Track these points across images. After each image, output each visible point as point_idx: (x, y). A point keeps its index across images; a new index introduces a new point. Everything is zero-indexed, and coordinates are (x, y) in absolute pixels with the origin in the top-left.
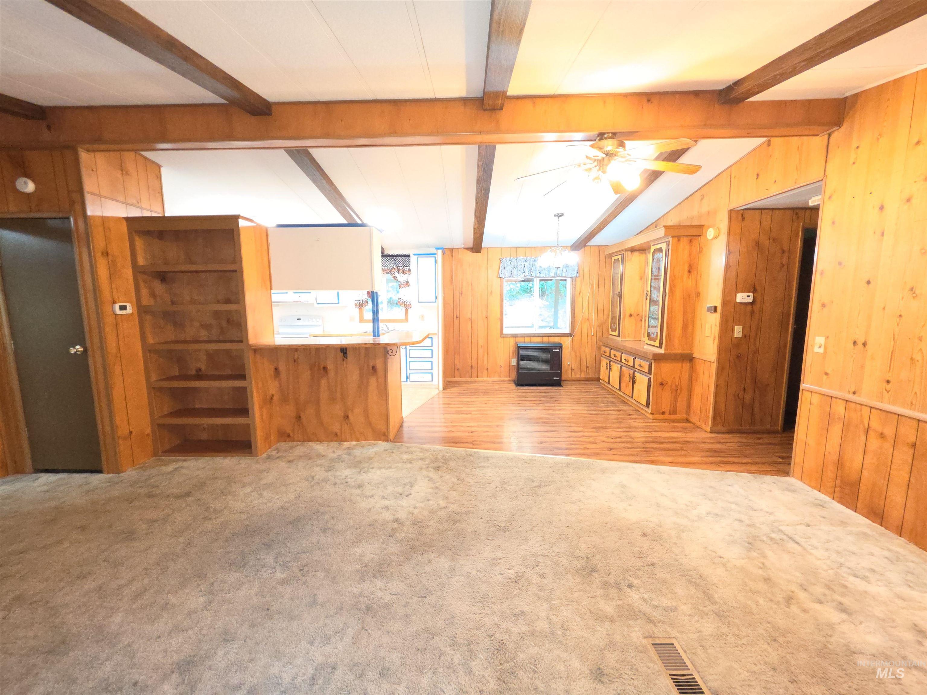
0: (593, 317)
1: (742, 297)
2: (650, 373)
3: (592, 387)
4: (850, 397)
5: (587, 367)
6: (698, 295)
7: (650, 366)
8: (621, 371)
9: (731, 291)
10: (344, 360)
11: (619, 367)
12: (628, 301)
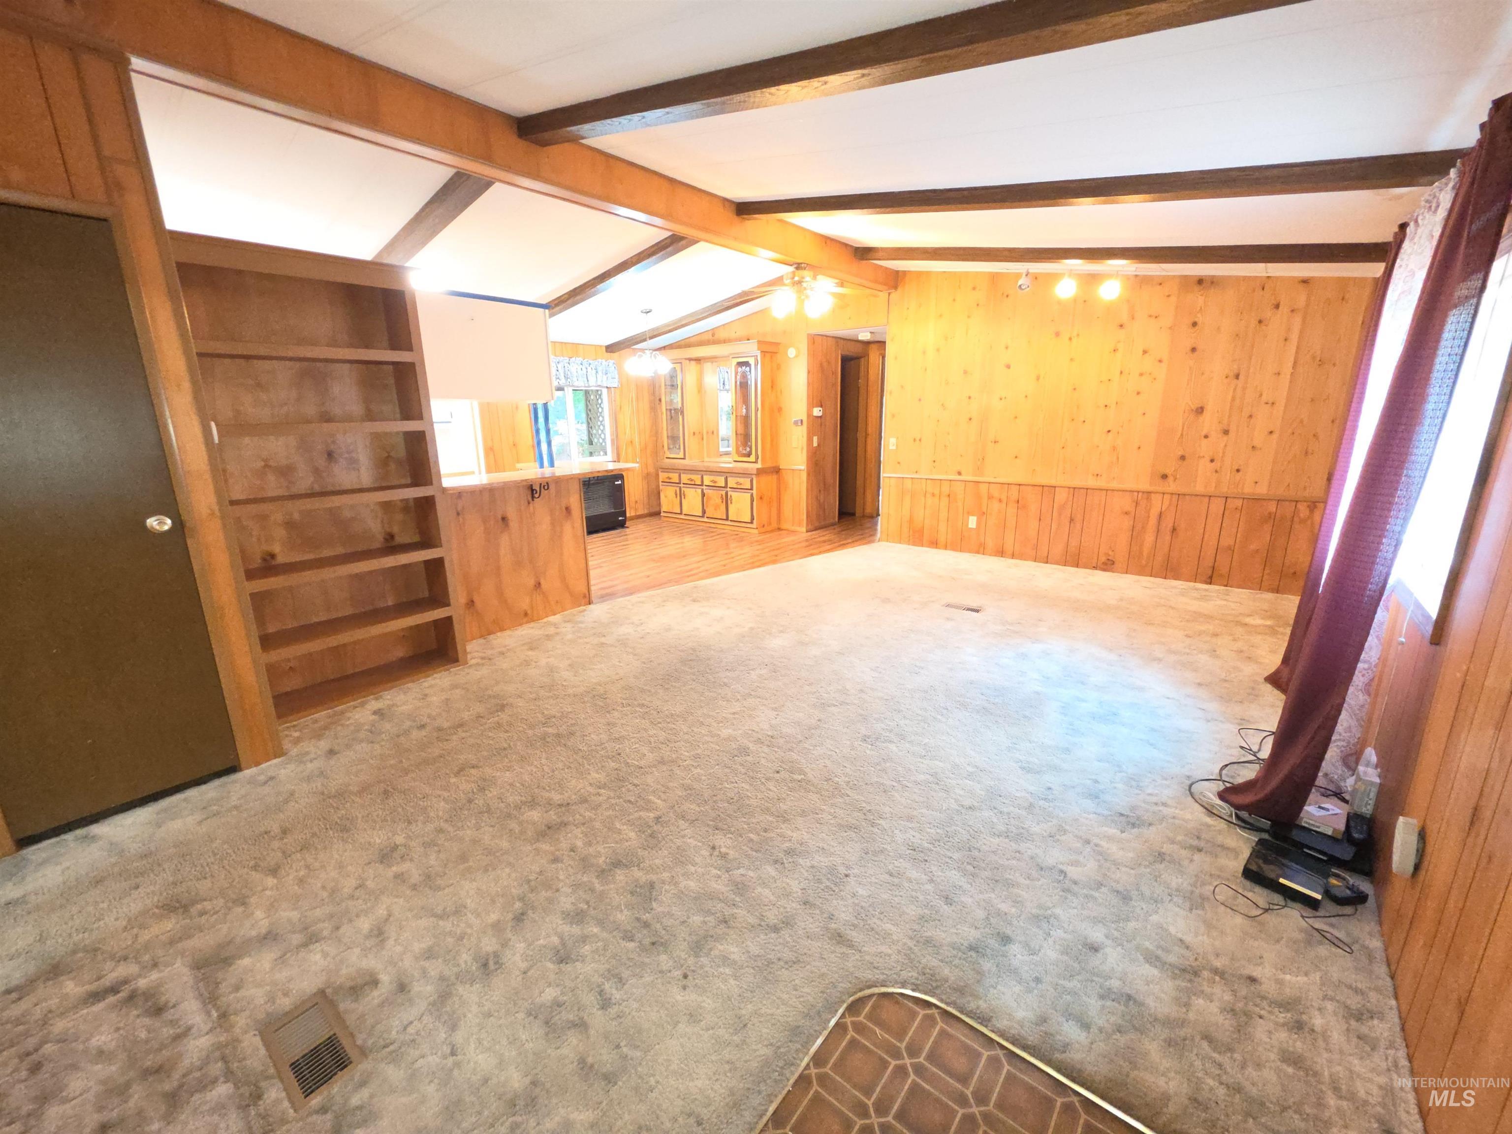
0: (637, 440)
1: (817, 412)
2: (752, 489)
3: (654, 521)
4: (915, 476)
5: (636, 502)
6: (780, 409)
7: (752, 481)
8: (703, 495)
9: (811, 406)
10: (529, 503)
11: (700, 491)
12: (691, 418)
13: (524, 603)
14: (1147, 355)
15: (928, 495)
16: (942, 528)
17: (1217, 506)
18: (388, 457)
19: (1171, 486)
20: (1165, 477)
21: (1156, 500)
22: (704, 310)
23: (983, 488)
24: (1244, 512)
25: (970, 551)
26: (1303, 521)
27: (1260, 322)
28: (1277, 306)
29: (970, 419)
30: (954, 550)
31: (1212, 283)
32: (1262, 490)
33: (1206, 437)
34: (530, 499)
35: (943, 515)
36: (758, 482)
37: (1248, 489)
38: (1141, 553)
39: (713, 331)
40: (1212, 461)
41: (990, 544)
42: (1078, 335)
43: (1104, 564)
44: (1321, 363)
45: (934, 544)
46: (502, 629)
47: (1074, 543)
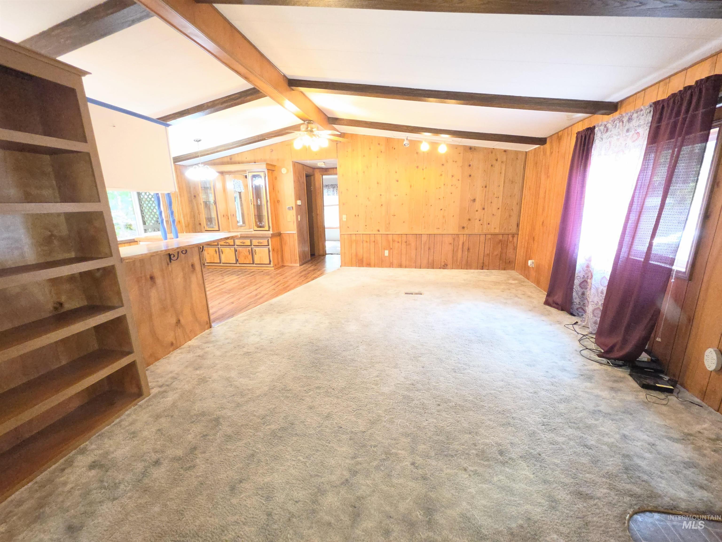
1: (299, 202)
2: (268, 245)
4: (357, 233)
6: (278, 201)
7: (268, 241)
8: (236, 251)
9: (296, 200)
10: (168, 264)
11: (233, 249)
12: (221, 206)
13: (170, 337)
14: (453, 178)
15: (364, 242)
16: (373, 257)
17: (482, 238)
18: (52, 235)
19: (466, 232)
20: (463, 228)
21: (461, 237)
22: (233, 143)
23: (390, 237)
24: (492, 240)
25: (386, 267)
26: (510, 242)
27: (492, 166)
28: (497, 160)
29: (382, 205)
30: (379, 267)
31: (475, 149)
32: (497, 231)
33: (477, 211)
34: (168, 261)
35: (372, 251)
36: (272, 241)
37: (492, 231)
38: (457, 260)
39: (231, 157)
40: (480, 221)
41: (395, 262)
42: (426, 168)
43: (444, 266)
44: (512, 182)
45: (369, 265)
46: (157, 359)
47: (431, 258)
